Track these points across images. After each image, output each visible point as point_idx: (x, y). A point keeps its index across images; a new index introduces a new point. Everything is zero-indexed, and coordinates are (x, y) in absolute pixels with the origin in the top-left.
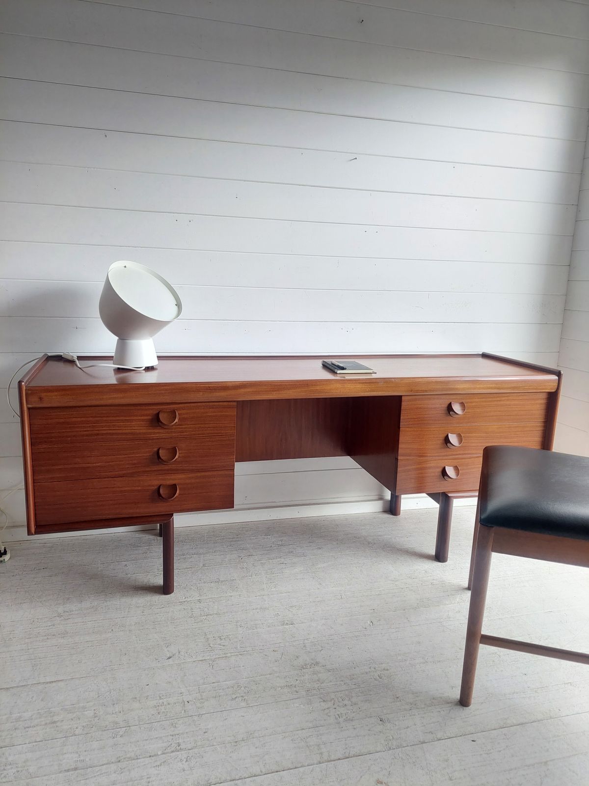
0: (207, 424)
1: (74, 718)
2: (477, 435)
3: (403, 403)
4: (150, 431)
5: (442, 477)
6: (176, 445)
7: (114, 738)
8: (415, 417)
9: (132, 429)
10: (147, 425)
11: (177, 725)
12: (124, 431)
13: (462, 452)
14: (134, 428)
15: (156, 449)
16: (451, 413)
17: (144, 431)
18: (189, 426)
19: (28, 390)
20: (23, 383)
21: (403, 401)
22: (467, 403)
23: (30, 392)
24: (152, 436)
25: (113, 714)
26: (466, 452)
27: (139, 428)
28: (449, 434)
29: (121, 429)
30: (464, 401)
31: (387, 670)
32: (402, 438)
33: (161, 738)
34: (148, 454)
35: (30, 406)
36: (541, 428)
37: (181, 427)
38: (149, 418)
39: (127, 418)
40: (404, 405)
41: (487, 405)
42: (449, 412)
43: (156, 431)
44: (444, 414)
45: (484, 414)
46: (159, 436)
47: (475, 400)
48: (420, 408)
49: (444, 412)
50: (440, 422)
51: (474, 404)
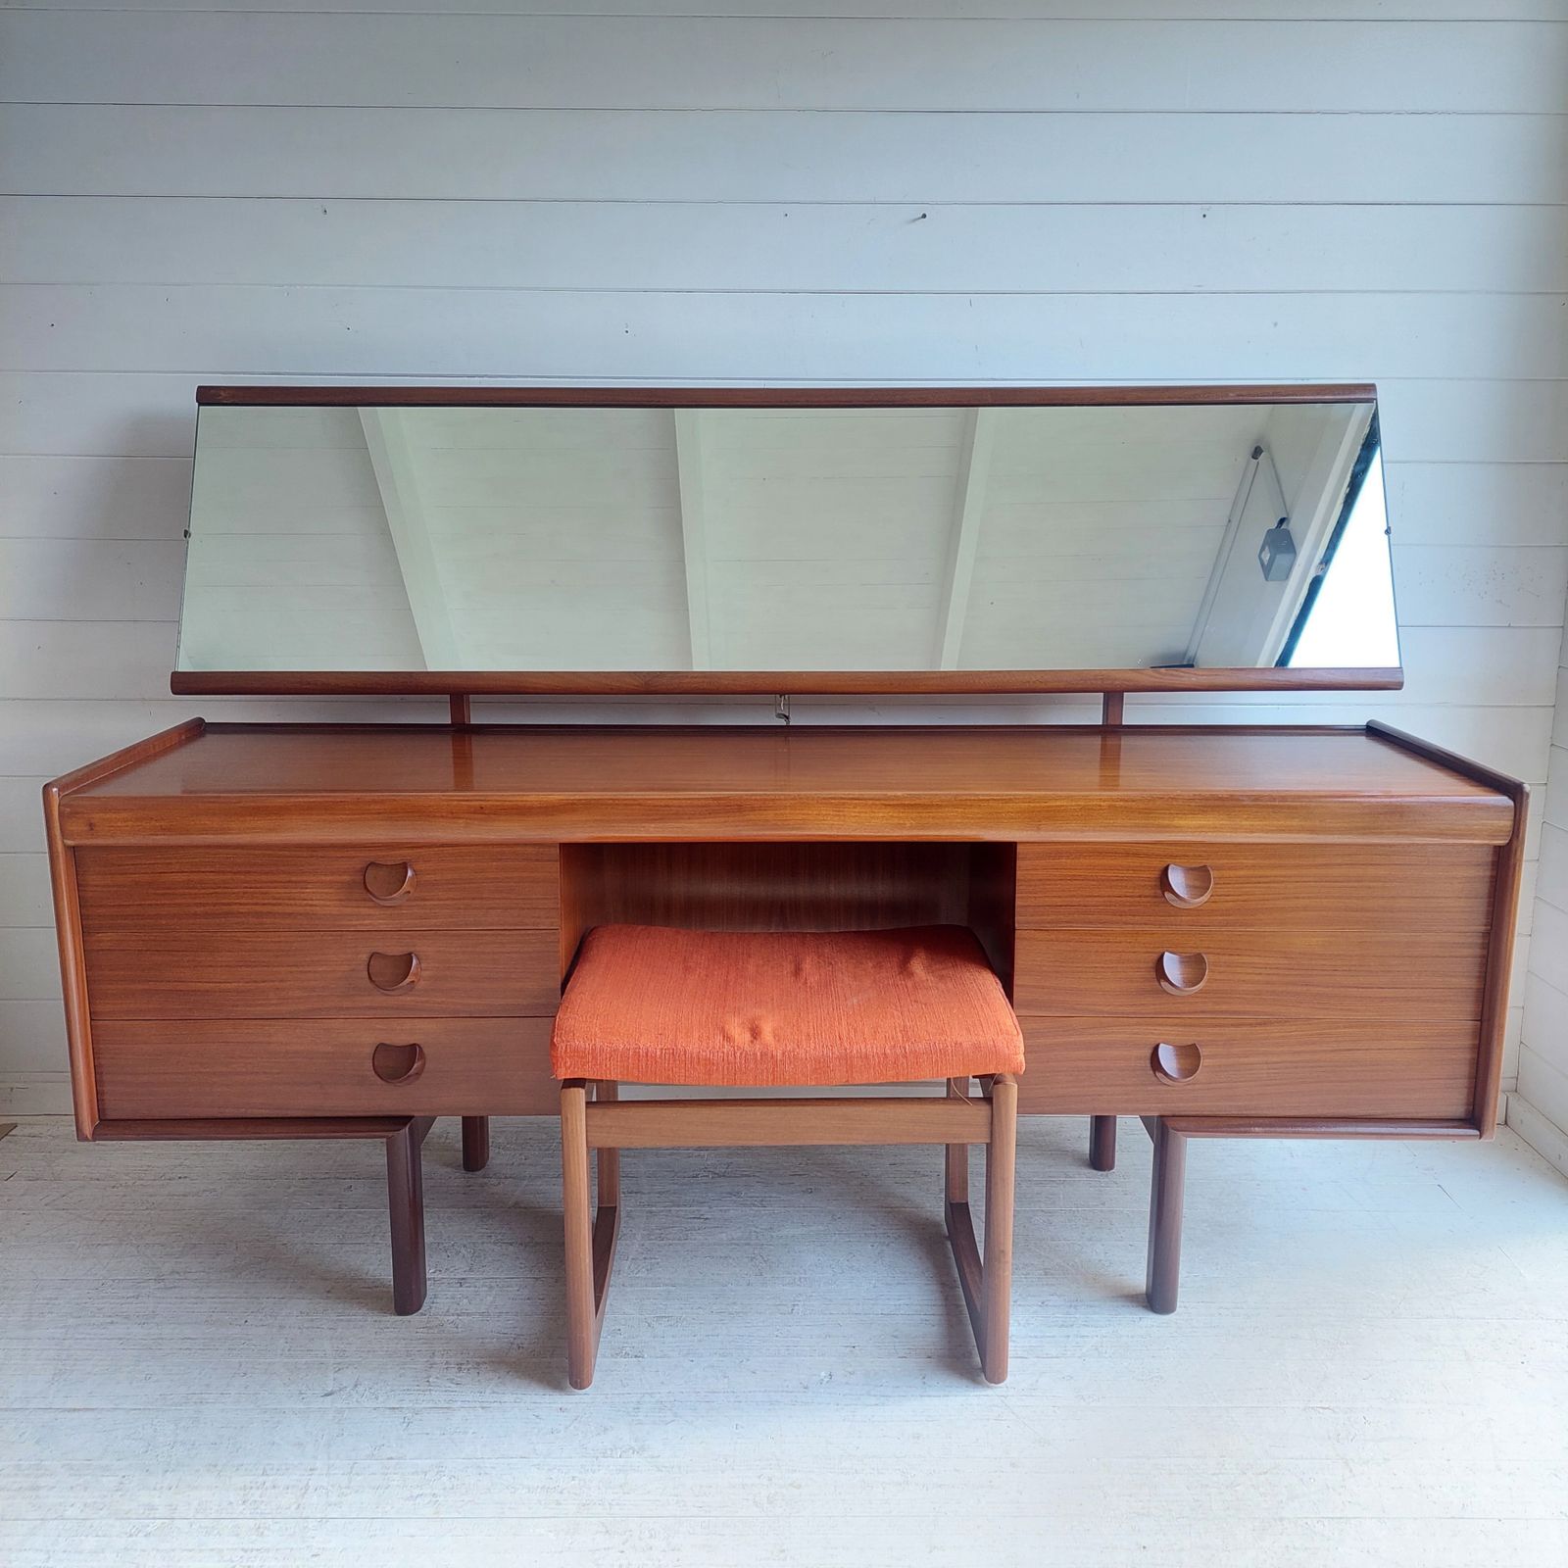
0: (485, 899)
1: (78, 1485)
2: (1256, 960)
4: (348, 910)
5: (1151, 1072)
6: (411, 949)
7: (131, 1536)
8: (1059, 901)
9: (307, 905)
10: (341, 897)
11: (266, 1532)
12: (289, 910)
13: (1210, 1007)
14: (310, 902)
15: (364, 956)
16: (1166, 894)
17: (335, 911)
18: (442, 903)
20: (54, 789)
21: (1019, 857)
22: (1217, 868)
23: (68, 810)
24: (354, 923)
25: (155, 1489)
26: (1224, 1007)
27: (322, 903)
28: (1166, 954)
29: (280, 904)
30: (1208, 863)
31: (799, 1487)
32: (1021, 960)
33: (220, 1551)
35: (69, 842)
36: (1478, 951)
37: (422, 903)
38: (346, 878)
39: (294, 879)
40: (1024, 868)
41: (1281, 876)
42: (1159, 892)
43: (364, 911)
44: (1145, 897)
45: (1277, 902)
46: (370, 924)
47: (1245, 861)
48: (1073, 878)
49: (1147, 892)
50: (1137, 918)
51: (1242, 873)
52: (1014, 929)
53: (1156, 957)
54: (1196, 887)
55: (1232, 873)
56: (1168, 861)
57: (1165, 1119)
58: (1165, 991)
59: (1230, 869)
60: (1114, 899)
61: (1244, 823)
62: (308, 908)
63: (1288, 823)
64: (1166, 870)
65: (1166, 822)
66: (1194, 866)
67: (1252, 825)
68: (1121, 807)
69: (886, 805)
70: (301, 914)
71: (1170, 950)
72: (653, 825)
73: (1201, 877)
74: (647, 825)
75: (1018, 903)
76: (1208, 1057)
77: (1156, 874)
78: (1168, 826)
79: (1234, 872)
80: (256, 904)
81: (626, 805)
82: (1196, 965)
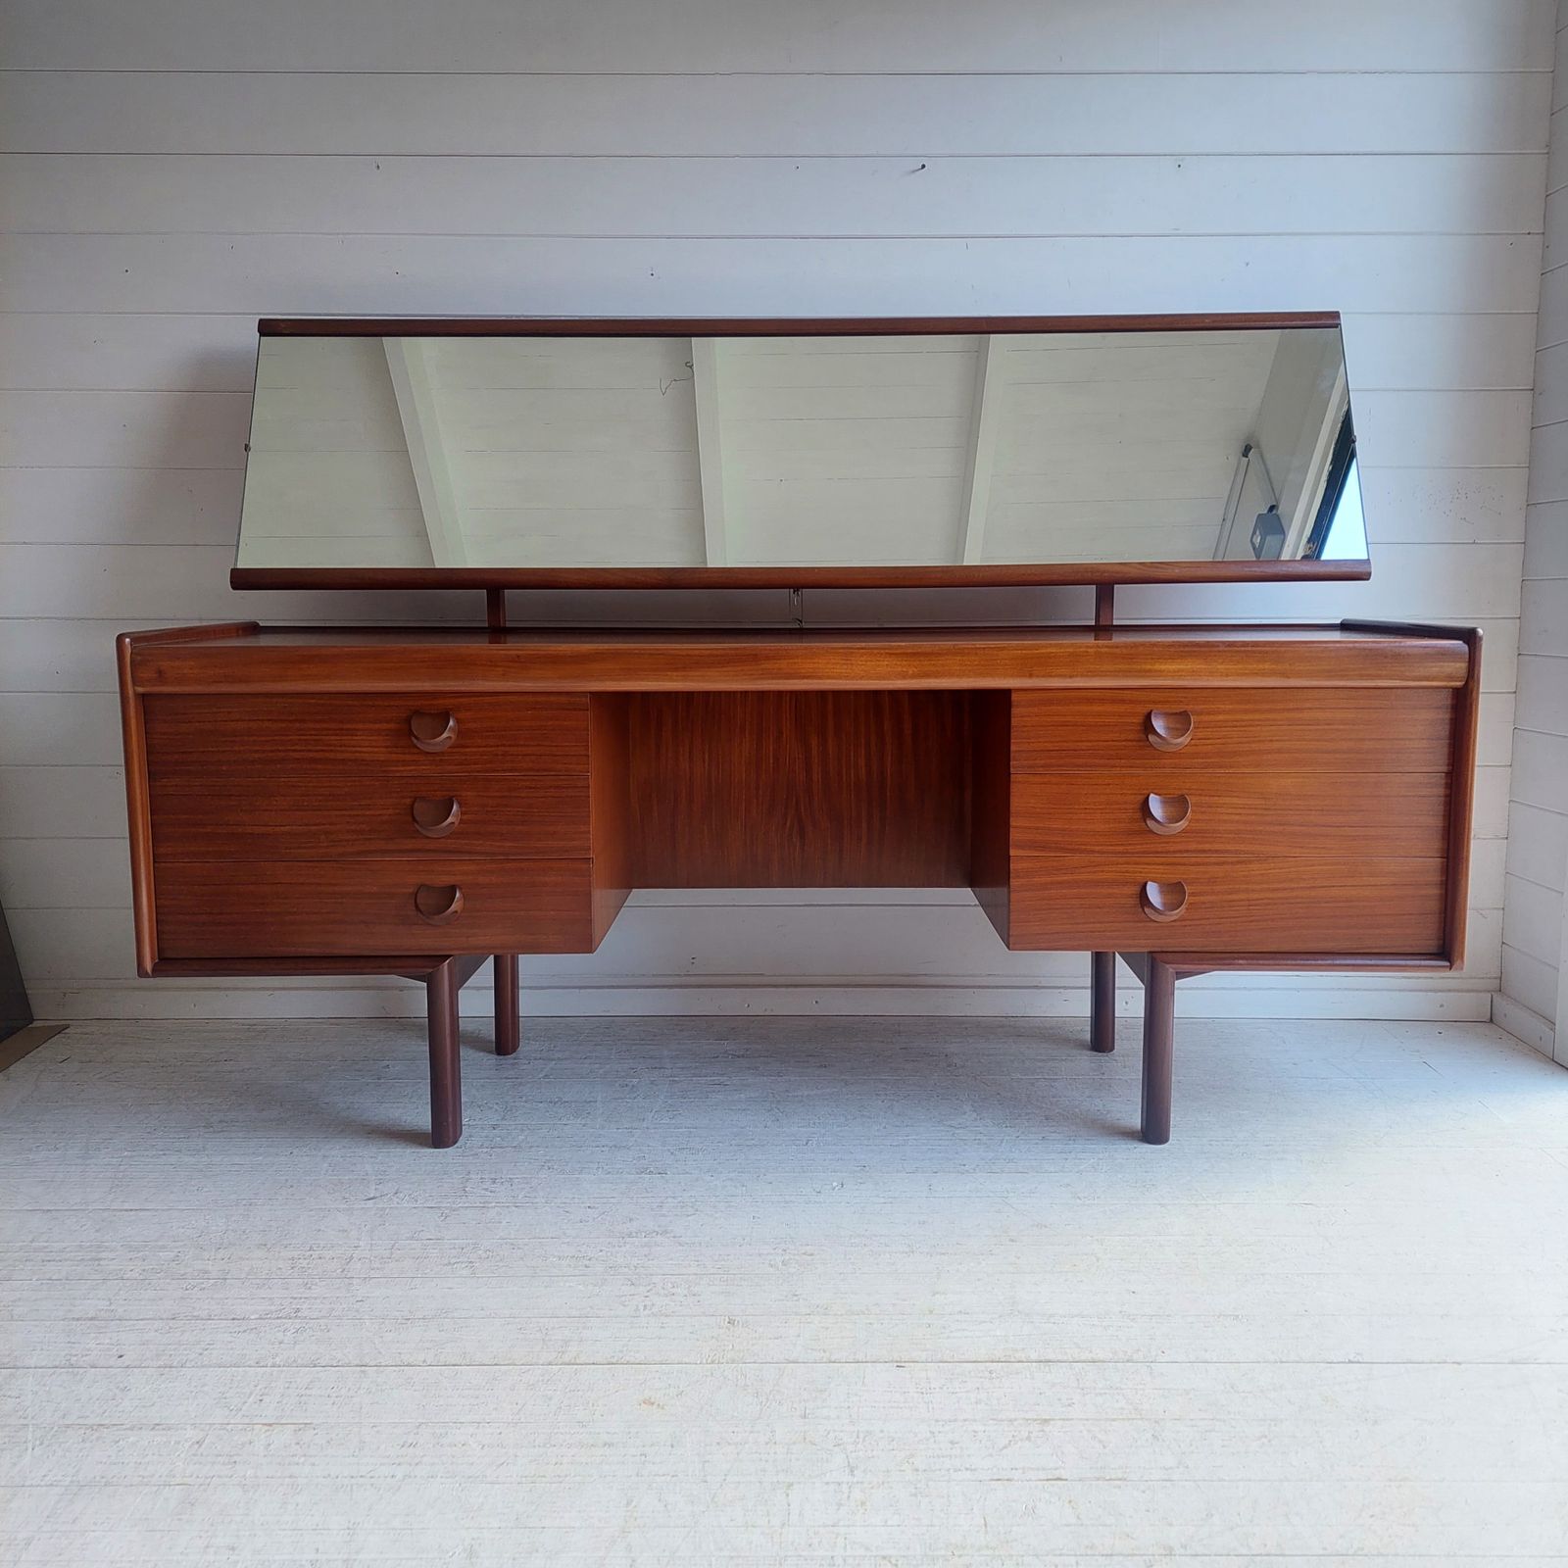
0: (522, 745)
2: (1235, 800)
3: (1014, 711)
4: (394, 757)
5: (1140, 909)
6: (451, 794)
7: (187, 1290)
8: (1050, 746)
9: (356, 752)
10: (388, 744)
11: (313, 1287)
12: (340, 756)
13: (1193, 846)
14: (359, 749)
15: (408, 801)
16: (1150, 736)
17: (382, 757)
18: (481, 749)
19: (137, 654)
20: (128, 640)
21: (1014, 704)
22: (1201, 713)
23: (139, 658)
24: (399, 768)
26: (1207, 847)
27: (370, 749)
28: (1152, 795)
29: (332, 751)
30: (1189, 708)
32: (1016, 803)
34: (390, 811)
35: (140, 690)
36: (1441, 791)
37: (462, 750)
38: (392, 726)
39: (345, 727)
40: (1019, 716)
41: (1259, 720)
42: (1144, 736)
43: (408, 757)
44: (1130, 741)
45: (1253, 745)
46: (415, 770)
47: (1223, 706)
48: (1065, 724)
49: (1131, 737)
50: (1123, 761)
51: (1221, 717)
52: (1010, 774)
53: (1141, 798)
54: (1177, 729)
55: (1212, 718)
56: (1150, 707)
57: (1154, 955)
58: (1151, 831)
59: (1209, 713)
60: (1101, 743)
61: (1219, 667)
62: (357, 754)
63: (1261, 666)
64: (1148, 717)
65: (1149, 667)
66: (1175, 711)
67: (1228, 669)
68: (1106, 653)
69: (891, 654)
70: (350, 760)
71: (1155, 791)
72: (675, 674)
73: (1181, 720)
74: (669, 673)
75: (1013, 748)
76: (1192, 894)
77: (1139, 720)
78: (1150, 671)
79: (1212, 717)
80: (310, 751)
81: (651, 654)
82: (1178, 805)
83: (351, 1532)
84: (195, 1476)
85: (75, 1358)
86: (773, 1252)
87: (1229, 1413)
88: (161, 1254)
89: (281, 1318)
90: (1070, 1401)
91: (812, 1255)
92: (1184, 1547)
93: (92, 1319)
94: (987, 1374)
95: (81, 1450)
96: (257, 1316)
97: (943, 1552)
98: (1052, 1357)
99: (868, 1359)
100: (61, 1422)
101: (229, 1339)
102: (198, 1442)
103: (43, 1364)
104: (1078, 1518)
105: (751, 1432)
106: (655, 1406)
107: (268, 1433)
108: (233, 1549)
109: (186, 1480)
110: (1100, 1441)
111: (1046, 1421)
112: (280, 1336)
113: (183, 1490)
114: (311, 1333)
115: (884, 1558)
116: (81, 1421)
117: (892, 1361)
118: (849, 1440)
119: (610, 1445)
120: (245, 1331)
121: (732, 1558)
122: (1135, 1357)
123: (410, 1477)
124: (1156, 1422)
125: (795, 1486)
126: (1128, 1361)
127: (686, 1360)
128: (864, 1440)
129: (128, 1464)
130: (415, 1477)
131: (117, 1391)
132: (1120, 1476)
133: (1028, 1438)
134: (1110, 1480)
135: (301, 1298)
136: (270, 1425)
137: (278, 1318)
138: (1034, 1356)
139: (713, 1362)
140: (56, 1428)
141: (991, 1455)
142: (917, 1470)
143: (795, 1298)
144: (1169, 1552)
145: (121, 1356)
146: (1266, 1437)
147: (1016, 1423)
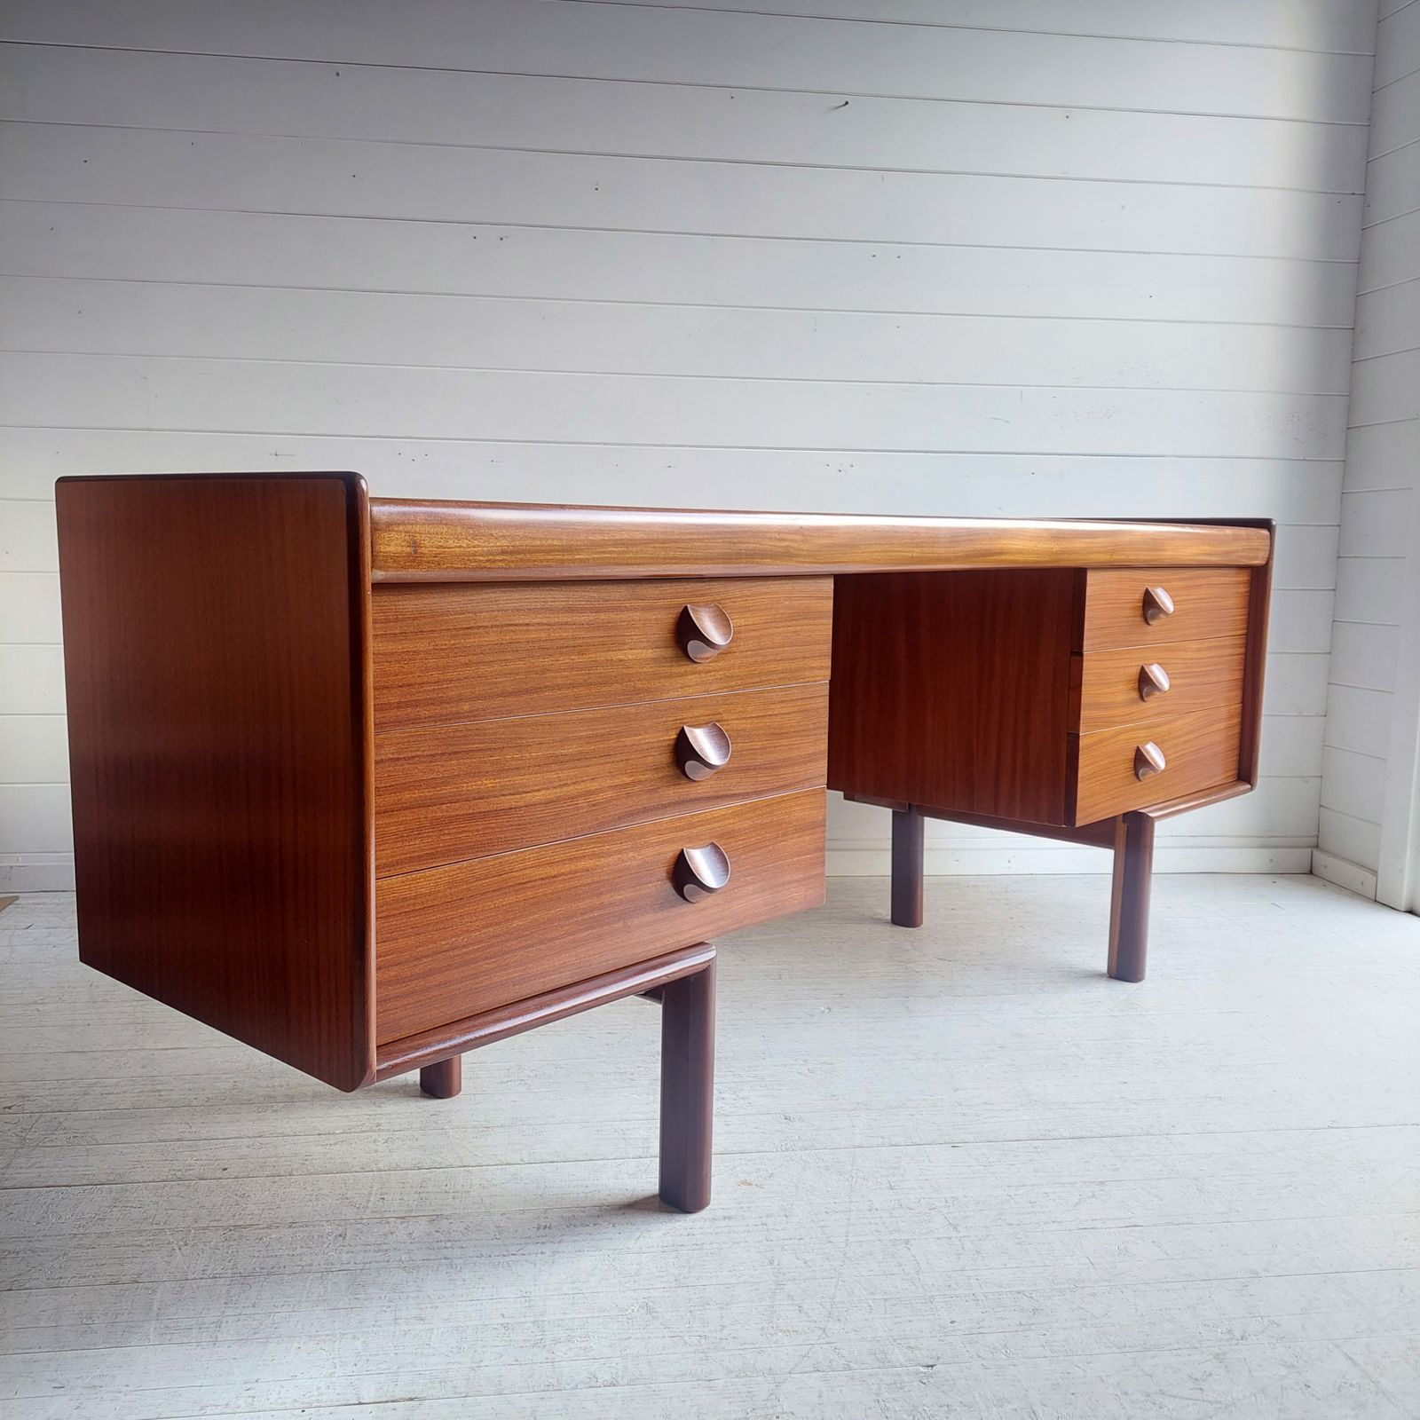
83: (528, 1299)
84: (352, 1262)
85: (180, 1173)
86: (794, 1062)
87: (1251, 1169)
88: (218, 1084)
89: (366, 1131)
90: (1113, 1167)
91: (832, 1064)
92: (1266, 1270)
93: (179, 1140)
94: (1033, 1149)
95: (228, 1247)
96: (342, 1131)
97: (1067, 1286)
98: (1081, 1134)
99: (924, 1141)
100: (195, 1225)
101: (326, 1151)
102: (340, 1235)
103: (151, 1179)
104: (1167, 1254)
105: (851, 1202)
106: (754, 1186)
107: (404, 1225)
108: (421, 1319)
109: (345, 1267)
110: (1156, 1196)
111: (1102, 1183)
112: (372, 1146)
113: (347, 1274)
114: (401, 1143)
115: (1019, 1292)
116: (215, 1224)
117: (946, 1143)
118: (941, 1205)
119: (730, 1218)
120: (336, 1144)
121: (886, 1300)
122: (1152, 1131)
123: (559, 1252)
124: (1195, 1179)
125: (912, 1242)
126: (1147, 1134)
127: (762, 1149)
128: (954, 1205)
129: (281, 1256)
130: (564, 1252)
131: (237, 1198)
132: (1186, 1220)
133: (1093, 1196)
134: (1179, 1224)
135: (376, 1115)
136: (403, 1218)
137: (362, 1132)
138: (1066, 1134)
139: (787, 1150)
140: (193, 1231)
141: (1068, 1210)
142: (1012, 1225)
143: (835, 1098)
144: (1255, 1275)
145: (225, 1169)
146: (1291, 1186)
147: (1077, 1185)
